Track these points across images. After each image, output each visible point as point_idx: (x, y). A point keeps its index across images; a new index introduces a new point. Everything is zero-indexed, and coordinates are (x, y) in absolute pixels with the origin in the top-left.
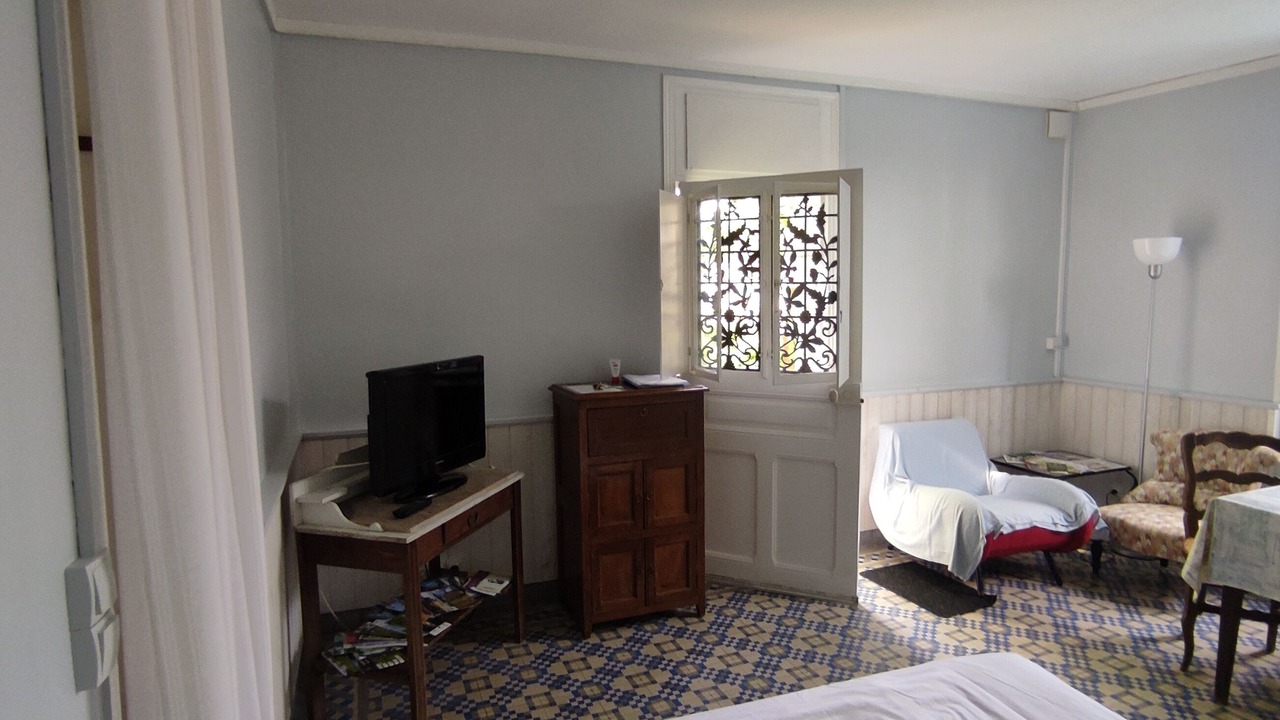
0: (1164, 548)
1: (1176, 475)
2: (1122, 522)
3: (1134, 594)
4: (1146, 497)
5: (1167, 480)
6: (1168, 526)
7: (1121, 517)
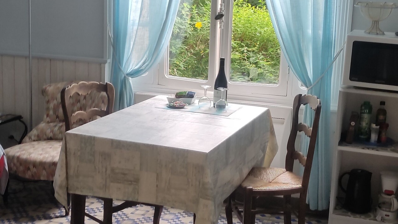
0: (44, 173)
1: (57, 117)
2: (18, 158)
3: (31, 213)
4: (38, 136)
5: (51, 122)
6: (47, 155)
7: (18, 154)
